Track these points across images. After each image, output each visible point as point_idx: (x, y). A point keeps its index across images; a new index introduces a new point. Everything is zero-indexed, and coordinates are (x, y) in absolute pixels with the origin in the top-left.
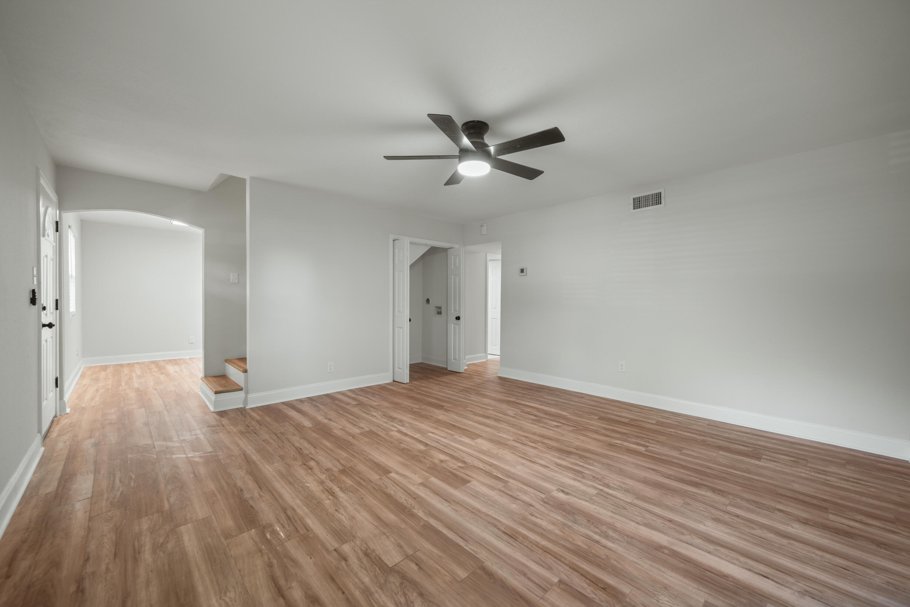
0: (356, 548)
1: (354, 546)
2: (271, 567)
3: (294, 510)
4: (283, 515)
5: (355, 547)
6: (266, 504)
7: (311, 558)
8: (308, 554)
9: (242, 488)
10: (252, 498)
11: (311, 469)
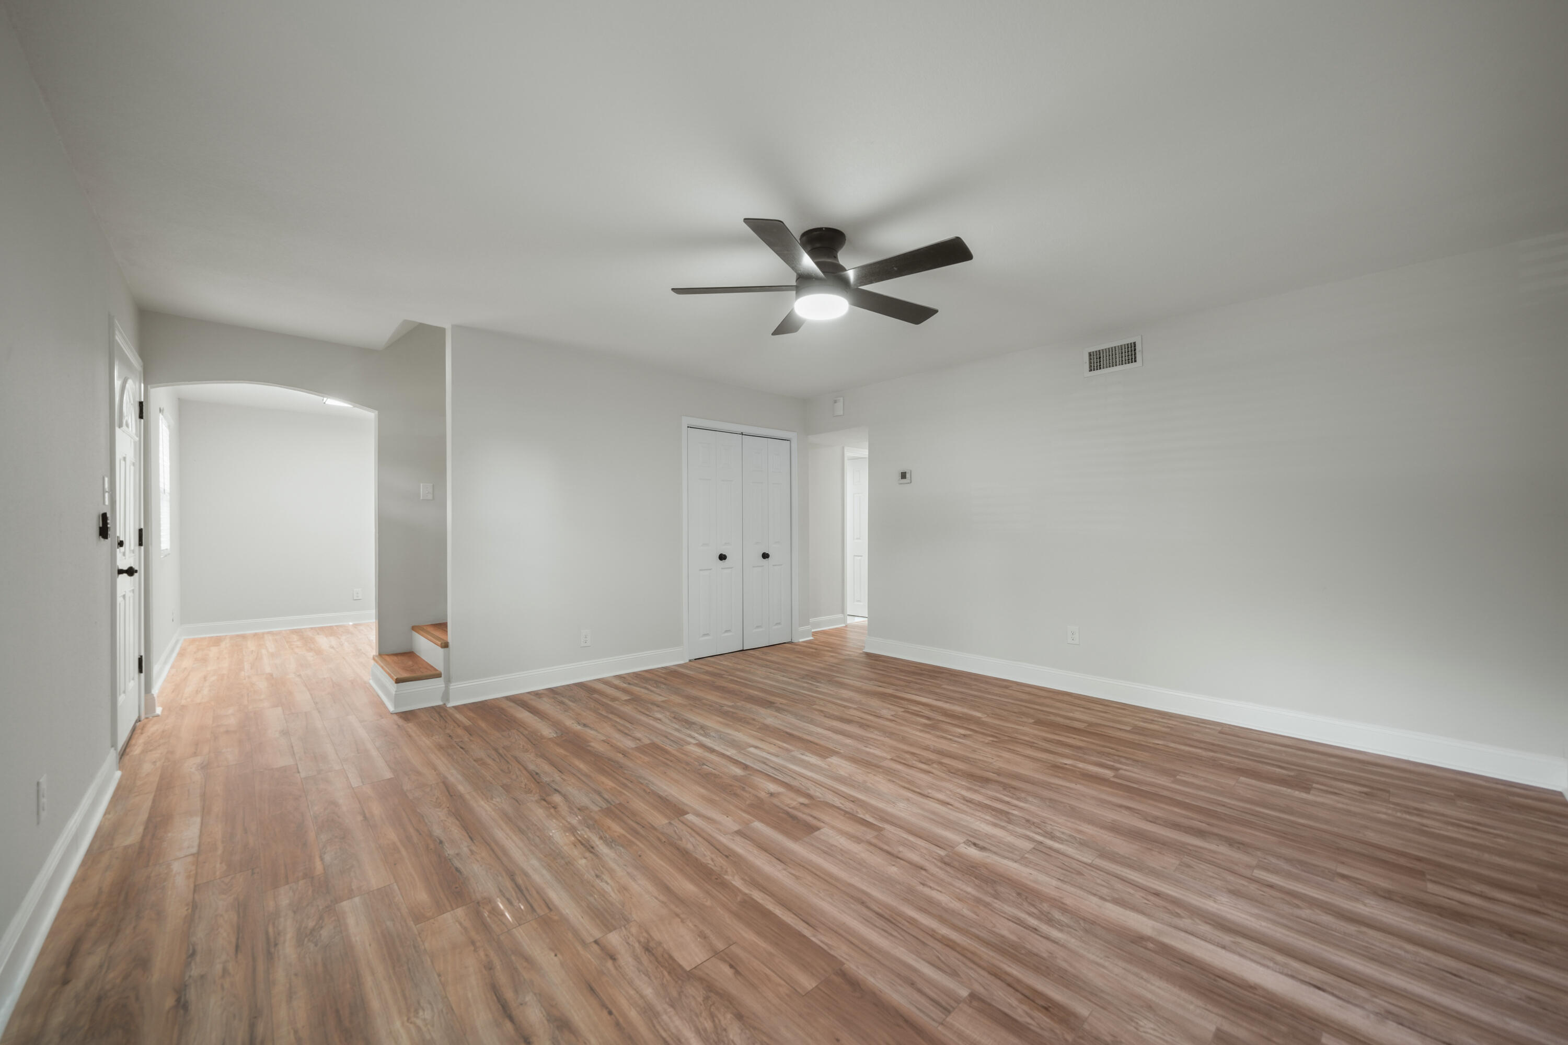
0: (631, 939)
1: (627, 935)
2: (491, 969)
3: (526, 874)
4: (508, 884)
5: (629, 938)
6: (481, 866)
7: (556, 955)
8: (551, 949)
9: (442, 839)
10: (458, 854)
11: (555, 808)
